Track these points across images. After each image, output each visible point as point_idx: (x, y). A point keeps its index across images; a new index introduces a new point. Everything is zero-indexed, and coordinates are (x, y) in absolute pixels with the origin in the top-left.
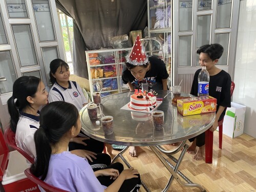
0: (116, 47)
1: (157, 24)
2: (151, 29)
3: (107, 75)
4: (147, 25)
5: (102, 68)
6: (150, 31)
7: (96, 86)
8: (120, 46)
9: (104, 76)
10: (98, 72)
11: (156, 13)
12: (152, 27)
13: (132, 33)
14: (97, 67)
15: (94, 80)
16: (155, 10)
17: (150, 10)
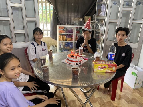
0: (75, 24)
1: (101, 13)
2: (97, 16)
3: (68, 40)
4: (95, 13)
5: (66, 35)
6: (96, 17)
7: (61, 45)
8: (77, 24)
9: (66, 40)
10: (63, 37)
11: (101, 7)
12: (98, 15)
13: (86, 17)
14: (63, 35)
15: (60, 41)
16: (101, 5)
17: (98, 5)
